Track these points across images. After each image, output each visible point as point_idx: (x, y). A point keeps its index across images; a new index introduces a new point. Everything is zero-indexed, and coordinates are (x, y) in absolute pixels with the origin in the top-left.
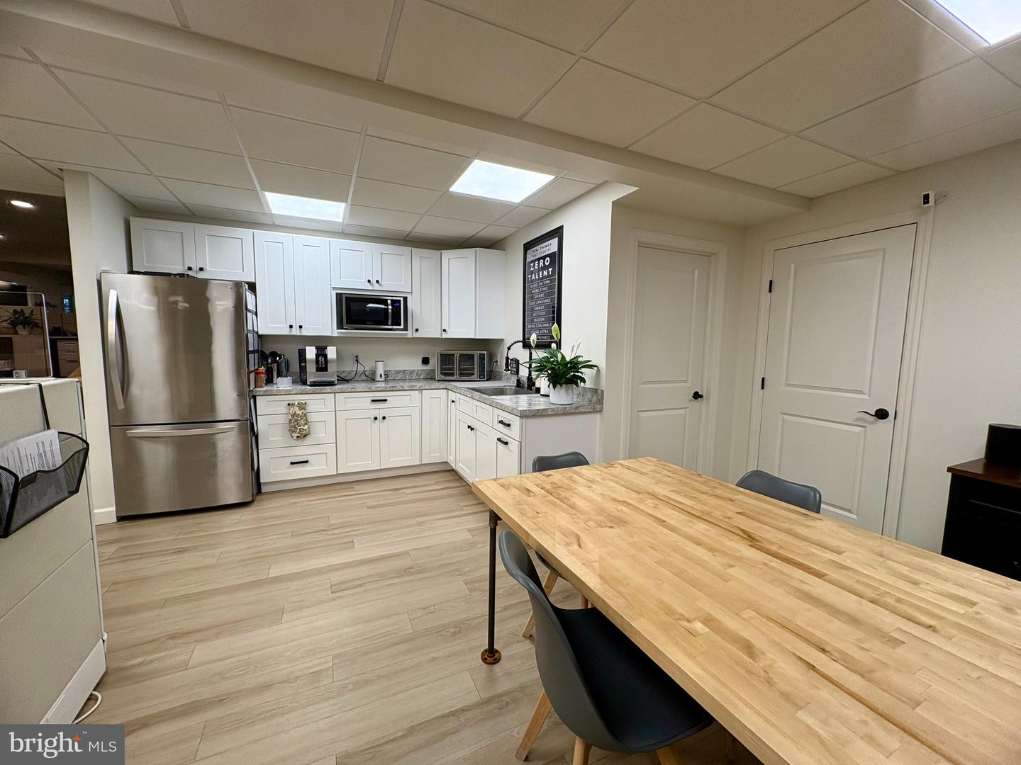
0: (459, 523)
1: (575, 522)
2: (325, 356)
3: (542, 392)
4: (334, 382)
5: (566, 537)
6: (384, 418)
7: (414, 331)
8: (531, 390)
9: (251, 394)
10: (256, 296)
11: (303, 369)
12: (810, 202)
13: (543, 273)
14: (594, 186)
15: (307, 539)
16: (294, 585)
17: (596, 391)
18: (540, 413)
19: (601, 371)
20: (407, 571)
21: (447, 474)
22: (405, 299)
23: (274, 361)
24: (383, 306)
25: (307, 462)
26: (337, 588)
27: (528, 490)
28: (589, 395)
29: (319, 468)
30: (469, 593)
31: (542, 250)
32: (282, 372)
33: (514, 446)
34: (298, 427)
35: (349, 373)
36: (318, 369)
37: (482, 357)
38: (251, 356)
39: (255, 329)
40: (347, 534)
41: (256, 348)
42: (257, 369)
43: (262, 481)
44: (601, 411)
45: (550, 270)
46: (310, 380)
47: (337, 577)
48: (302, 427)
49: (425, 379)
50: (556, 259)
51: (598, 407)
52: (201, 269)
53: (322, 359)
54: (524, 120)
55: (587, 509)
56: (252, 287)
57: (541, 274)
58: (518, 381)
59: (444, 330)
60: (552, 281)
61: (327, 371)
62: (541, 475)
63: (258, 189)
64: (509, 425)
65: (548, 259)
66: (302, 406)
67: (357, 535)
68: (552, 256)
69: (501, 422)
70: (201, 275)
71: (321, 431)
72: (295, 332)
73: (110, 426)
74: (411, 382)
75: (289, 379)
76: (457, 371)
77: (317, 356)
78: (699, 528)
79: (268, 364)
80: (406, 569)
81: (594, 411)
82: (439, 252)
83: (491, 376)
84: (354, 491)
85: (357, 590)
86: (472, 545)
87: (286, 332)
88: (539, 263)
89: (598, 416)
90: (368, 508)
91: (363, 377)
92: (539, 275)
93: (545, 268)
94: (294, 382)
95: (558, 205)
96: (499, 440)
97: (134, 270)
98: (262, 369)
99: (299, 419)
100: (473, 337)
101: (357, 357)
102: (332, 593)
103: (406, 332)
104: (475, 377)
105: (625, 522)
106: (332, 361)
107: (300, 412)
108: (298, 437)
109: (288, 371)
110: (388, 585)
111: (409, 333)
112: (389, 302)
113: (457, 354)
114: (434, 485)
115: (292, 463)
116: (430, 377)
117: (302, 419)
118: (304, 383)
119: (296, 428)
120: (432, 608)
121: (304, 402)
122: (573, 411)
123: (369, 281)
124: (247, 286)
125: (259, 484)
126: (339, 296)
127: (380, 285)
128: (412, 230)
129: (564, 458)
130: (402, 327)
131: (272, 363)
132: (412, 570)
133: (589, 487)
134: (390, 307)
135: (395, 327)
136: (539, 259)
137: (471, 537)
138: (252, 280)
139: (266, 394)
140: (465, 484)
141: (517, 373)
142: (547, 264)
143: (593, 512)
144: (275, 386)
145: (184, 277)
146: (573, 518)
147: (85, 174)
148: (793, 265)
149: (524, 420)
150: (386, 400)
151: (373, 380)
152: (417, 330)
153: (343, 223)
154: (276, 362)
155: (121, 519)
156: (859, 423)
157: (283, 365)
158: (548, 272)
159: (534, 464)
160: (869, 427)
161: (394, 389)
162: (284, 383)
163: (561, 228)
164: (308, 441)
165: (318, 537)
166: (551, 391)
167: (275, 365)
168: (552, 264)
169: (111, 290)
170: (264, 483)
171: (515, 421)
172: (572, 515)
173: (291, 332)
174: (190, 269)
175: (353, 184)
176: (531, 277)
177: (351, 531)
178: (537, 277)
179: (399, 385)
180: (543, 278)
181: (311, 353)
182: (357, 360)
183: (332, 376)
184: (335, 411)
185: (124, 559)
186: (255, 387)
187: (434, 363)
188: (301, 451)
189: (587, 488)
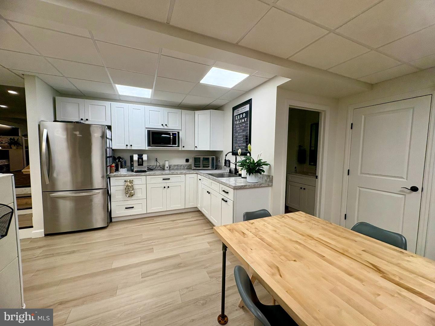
0: (203, 239)
1: (273, 256)
2: (142, 159)
3: (242, 176)
4: (146, 170)
5: (272, 268)
6: (168, 187)
7: (182, 147)
8: (236, 174)
9: (108, 176)
10: (111, 131)
11: (132, 165)
12: (372, 86)
13: (242, 121)
14: (268, 79)
15: (131, 247)
16: (123, 273)
17: (269, 176)
18: (243, 188)
19: (272, 167)
20: (178, 266)
21: (197, 213)
22: (178, 133)
23: (119, 161)
24: (168, 136)
25: (133, 207)
26: (144, 275)
27: (243, 233)
28: (266, 178)
29: (139, 210)
30: (209, 279)
31: (242, 110)
32: (123, 166)
33: (230, 203)
34: (129, 192)
35: (153, 166)
36: (139, 165)
37: (213, 159)
38: (108, 159)
39: (111, 147)
40: (150, 244)
41: (111, 155)
42: (111, 165)
43: (112, 216)
44: (271, 186)
45: (246, 119)
46: (135, 170)
47: (145, 268)
48: (131, 191)
49: (187, 169)
50: (249, 114)
51: (270, 184)
52: (87, 120)
53: (140, 160)
54: (239, 44)
55: (278, 246)
56: (110, 128)
57: (241, 121)
58: (230, 170)
59: (196, 147)
60: (247, 124)
61: (143, 165)
62: (248, 223)
63: (112, 82)
64: (228, 193)
65: (244, 114)
66: (131, 182)
67: (155, 245)
68: (246, 113)
69: (224, 191)
70: (87, 122)
71: (140, 193)
72: (129, 148)
73: (42, 192)
74: (181, 170)
75: (126, 169)
76: (201, 165)
77: (139, 159)
78: (345, 262)
79: (116, 162)
80: (178, 264)
81: (269, 186)
82: (194, 112)
83: (217, 167)
84: (154, 221)
85: (155, 276)
86: (210, 251)
87: (124, 147)
88: (240, 116)
89: (270, 188)
90: (161, 230)
91: (159, 168)
92: (240, 122)
93: (243, 118)
94: (128, 170)
95: (250, 89)
96: (223, 199)
97: (57, 120)
98: (114, 165)
99: (130, 188)
100: (209, 150)
101: (156, 159)
102: (142, 278)
103: (178, 148)
104: (210, 168)
105: (302, 257)
106: (145, 161)
107: (130, 185)
108: (129, 196)
109: (125, 165)
110: (169, 274)
111: (180, 148)
112: (171, 134)
113: (202, 158)
114: (191, 218)
115: (126, 208)
116: (189, 168)
117: (131, 188)
118: (132, 171)
119: (128, 192)
120: (191, 288)
121: (132, 180)
122: (259, 186)
123: (162, 125)
124: (107, 127)
125: (111, 218)
126: (149, 132)
127: (167, 126)
128: (182, 101)
129: (258, 212)
130: (177, 145)
131: (118, 162)
132: (181, 265)
133: (275, 231)
134: (172, 136)
135: (174, 145)
136: (240, 114)
137: (209, 246)
138: (110, 125)
139: (115, 176)
140: (205, 218)
141: (229, 166)
142: (244, 116)
143: (282, 249)
144: (119, 172)
145: (78, 123)
146: (272, 254)
147: (34, 76)
148: (363, 116)
149: (235, 191)
150: (169, 179)
151: (164, 169)
152: (184, 147)
153: (151, 99)
154: (120, 161)
155: (46, 235)
156: (401, 193)
157: (123, 162)
158: (245, 120)
159: (244, 216)
160: (407, 195)
161: (173, 174)
162: (123, 171)
163: (251, 100)
164: (133, 198)
165: (137, 246)
166: (248, 176)
167: (120, 163)
168: (246, 117)
169: (44, 129)
170: (113, 217)
171: (231, 191)
172: (271, 251)
173: (127, 148)
174: (82, 119)
175: (155, 80)
176: (236, 123)
177: (153, 242)
178: (239, 123)
179: (175, 172)
180: (242, 123)
181: (136, 157)
182: (156, 160)
183: (145, 168)
184: (146, 184)
185: (45, 256)
186: (110, 173)
187: (191, 161)
188: (130, 203)
189: (274, 232)
